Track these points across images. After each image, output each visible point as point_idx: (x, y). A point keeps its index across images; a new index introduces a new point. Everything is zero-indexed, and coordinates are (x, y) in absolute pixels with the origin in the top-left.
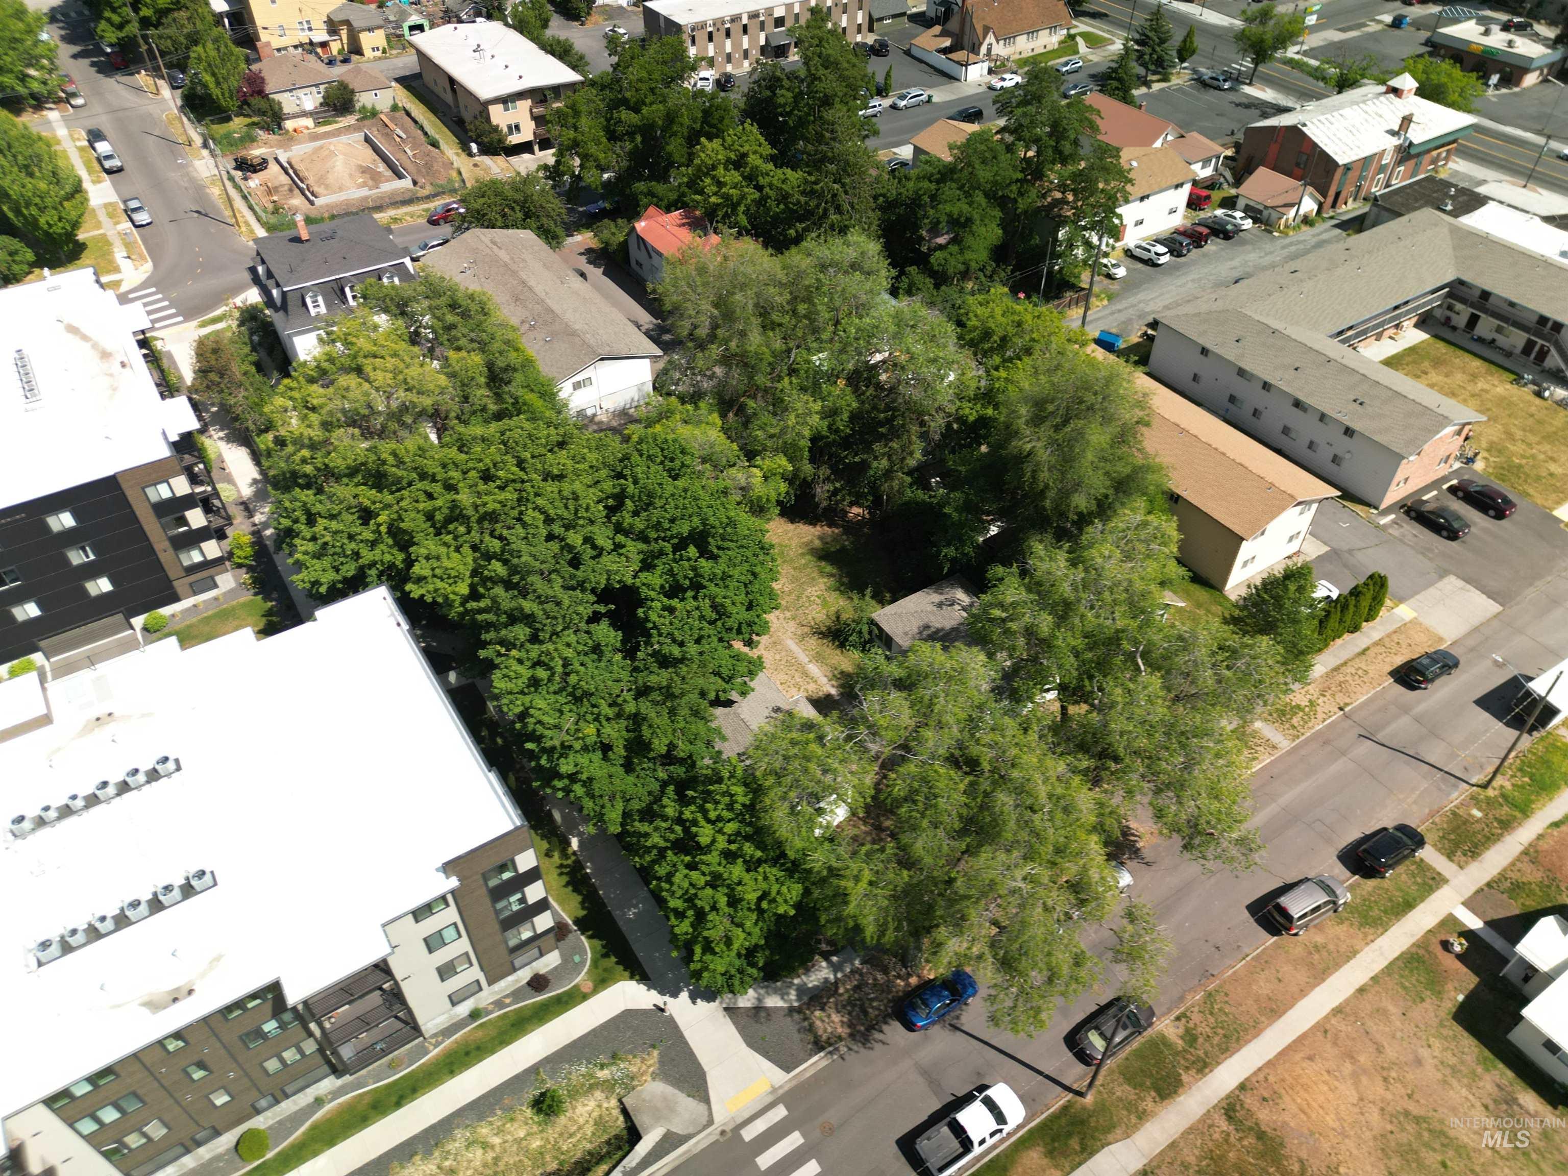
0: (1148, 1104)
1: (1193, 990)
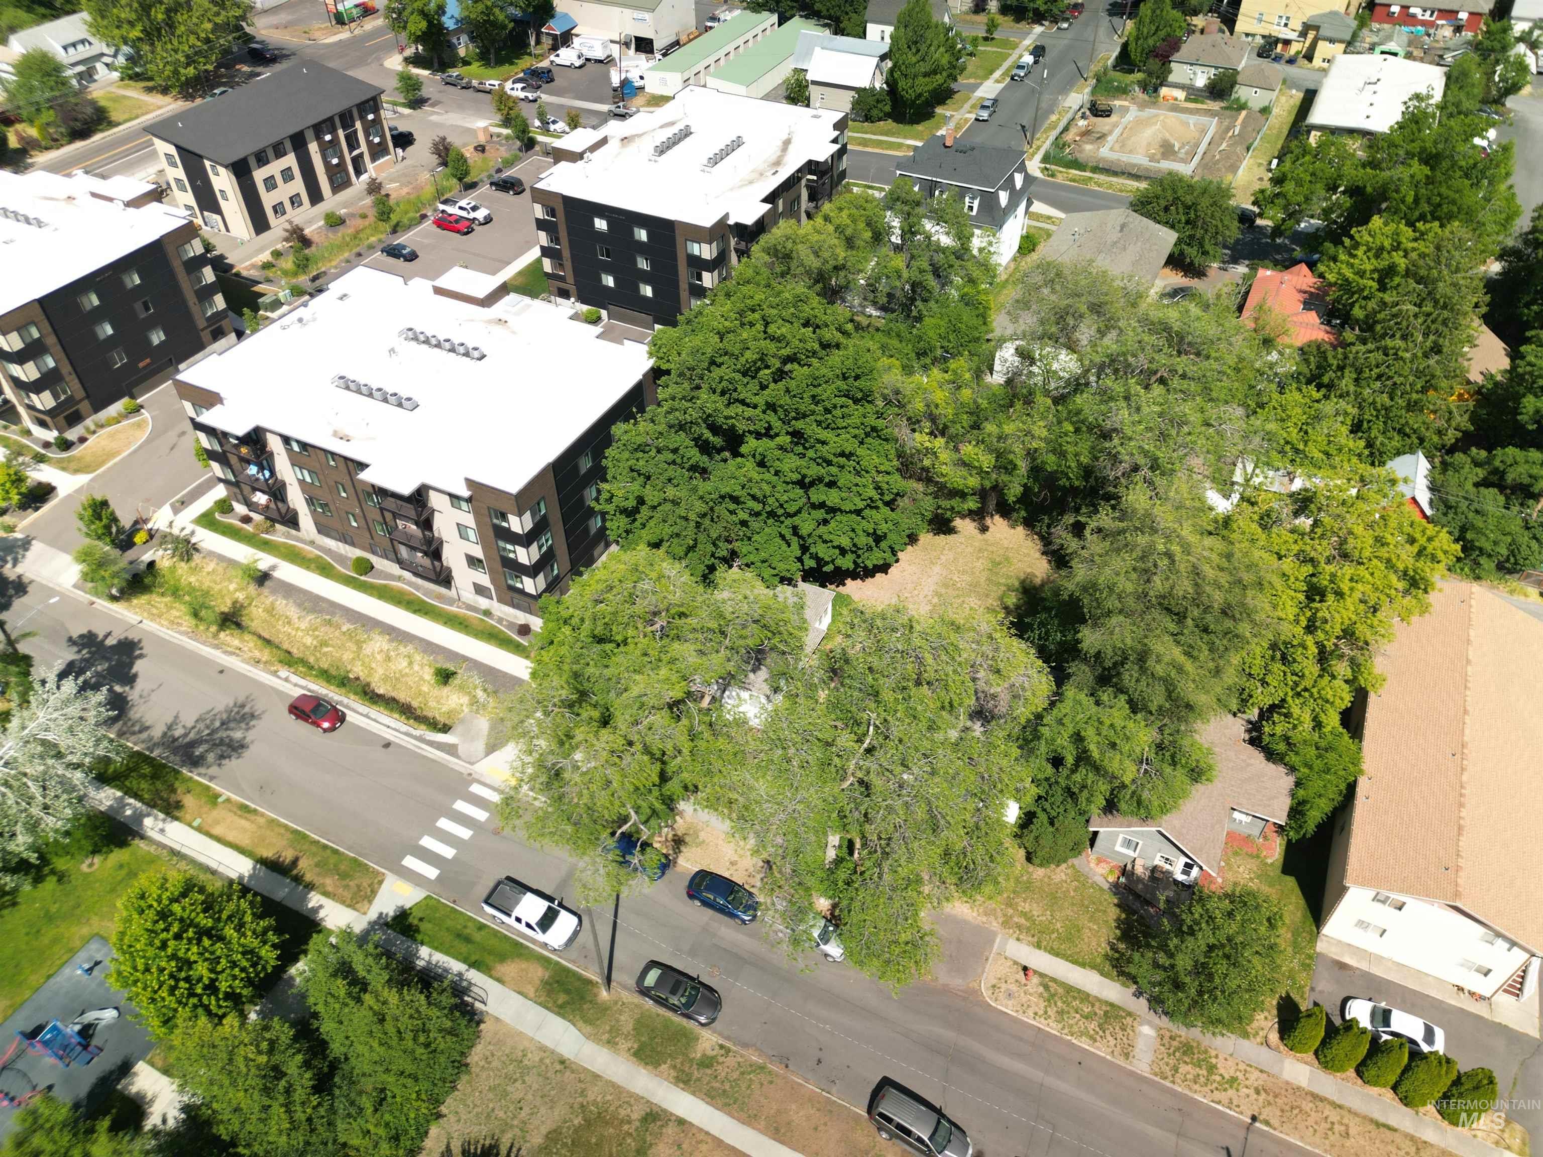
0: (624, 1045)
1: (761, 1053)
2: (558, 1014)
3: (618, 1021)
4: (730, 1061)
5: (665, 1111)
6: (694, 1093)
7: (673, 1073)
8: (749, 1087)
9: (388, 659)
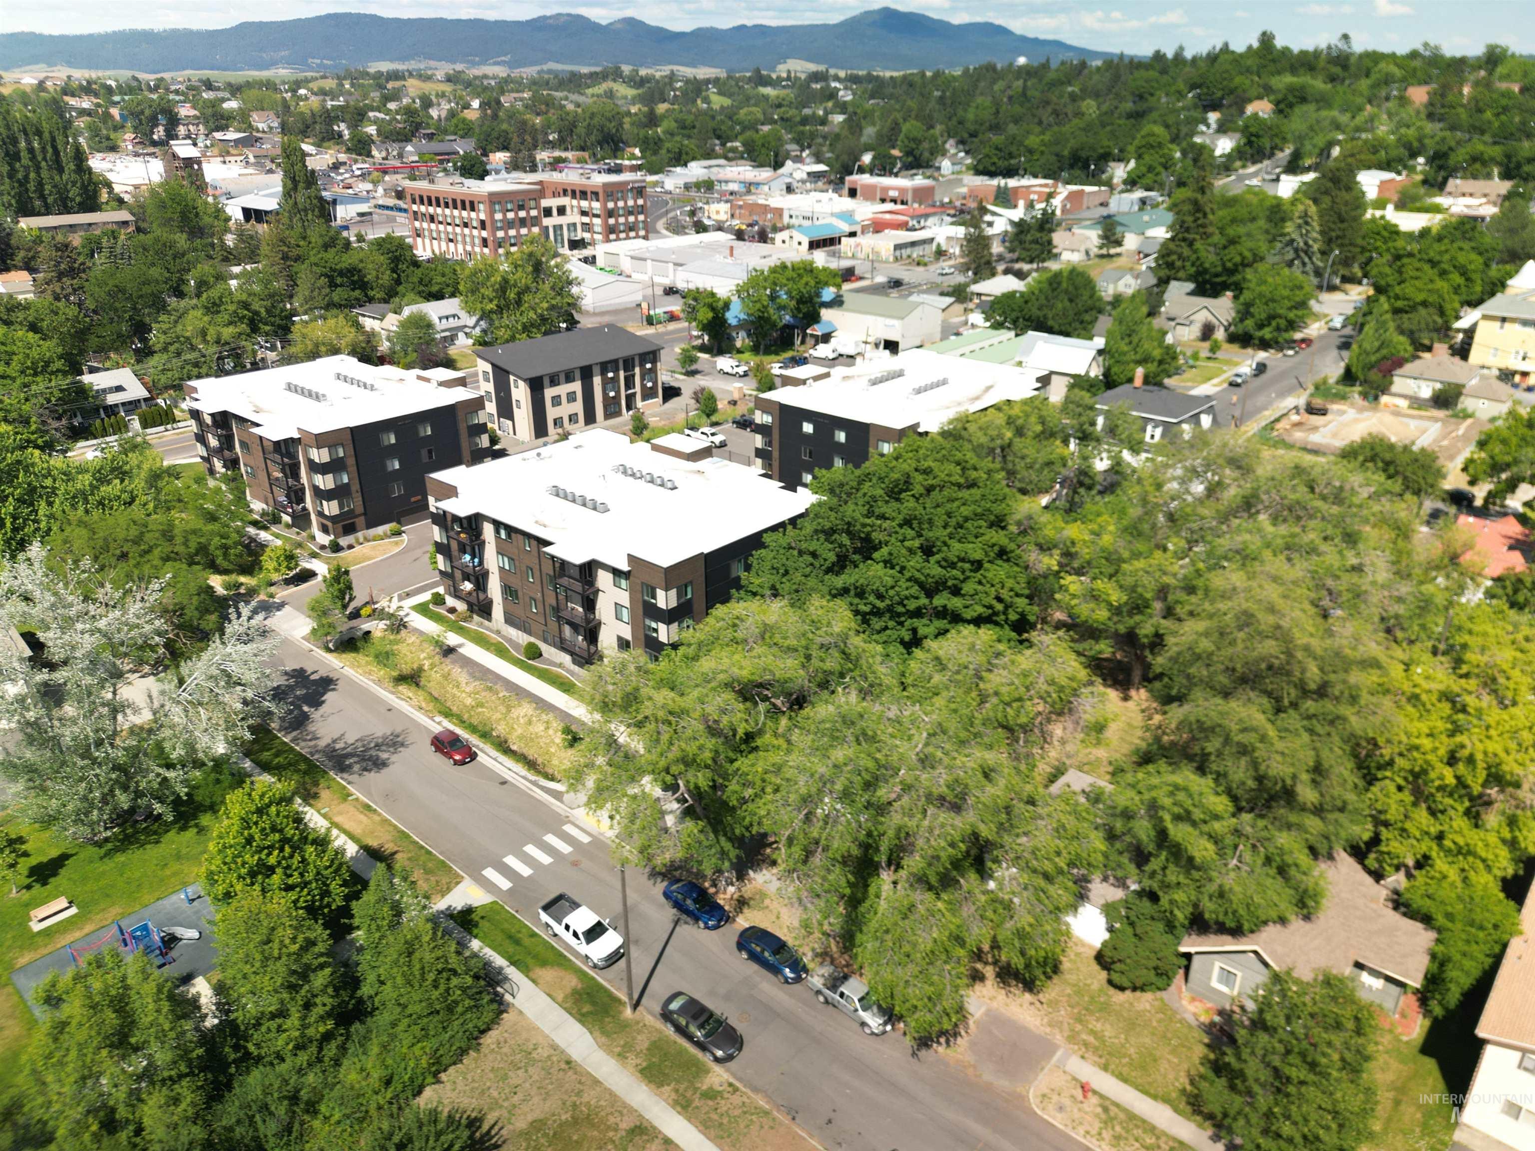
0: (632, 1060)
1: (768, 1097)
2: (580, 1021)
3: (634, 1039)
4: (736, 1099)
5: (655, 1128)
6: (689, 1120)
7: (674, 1096)
8: (747, 1126)
9: (530, 722)
